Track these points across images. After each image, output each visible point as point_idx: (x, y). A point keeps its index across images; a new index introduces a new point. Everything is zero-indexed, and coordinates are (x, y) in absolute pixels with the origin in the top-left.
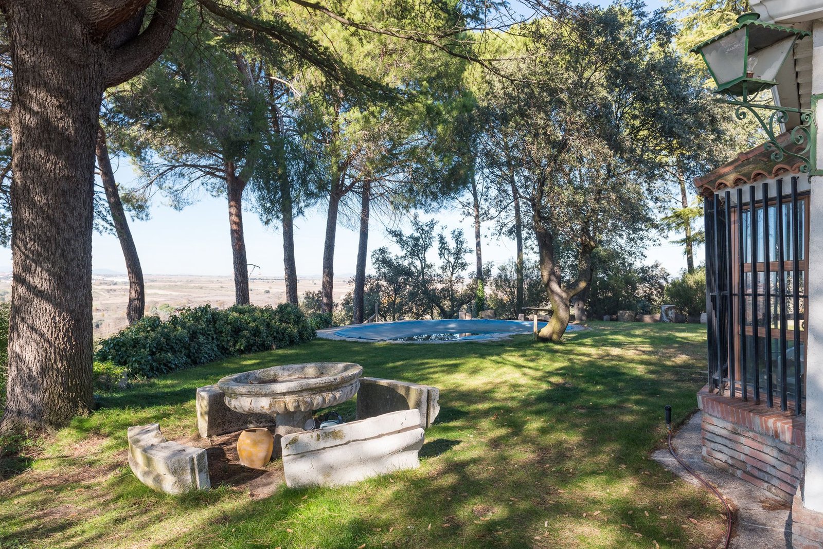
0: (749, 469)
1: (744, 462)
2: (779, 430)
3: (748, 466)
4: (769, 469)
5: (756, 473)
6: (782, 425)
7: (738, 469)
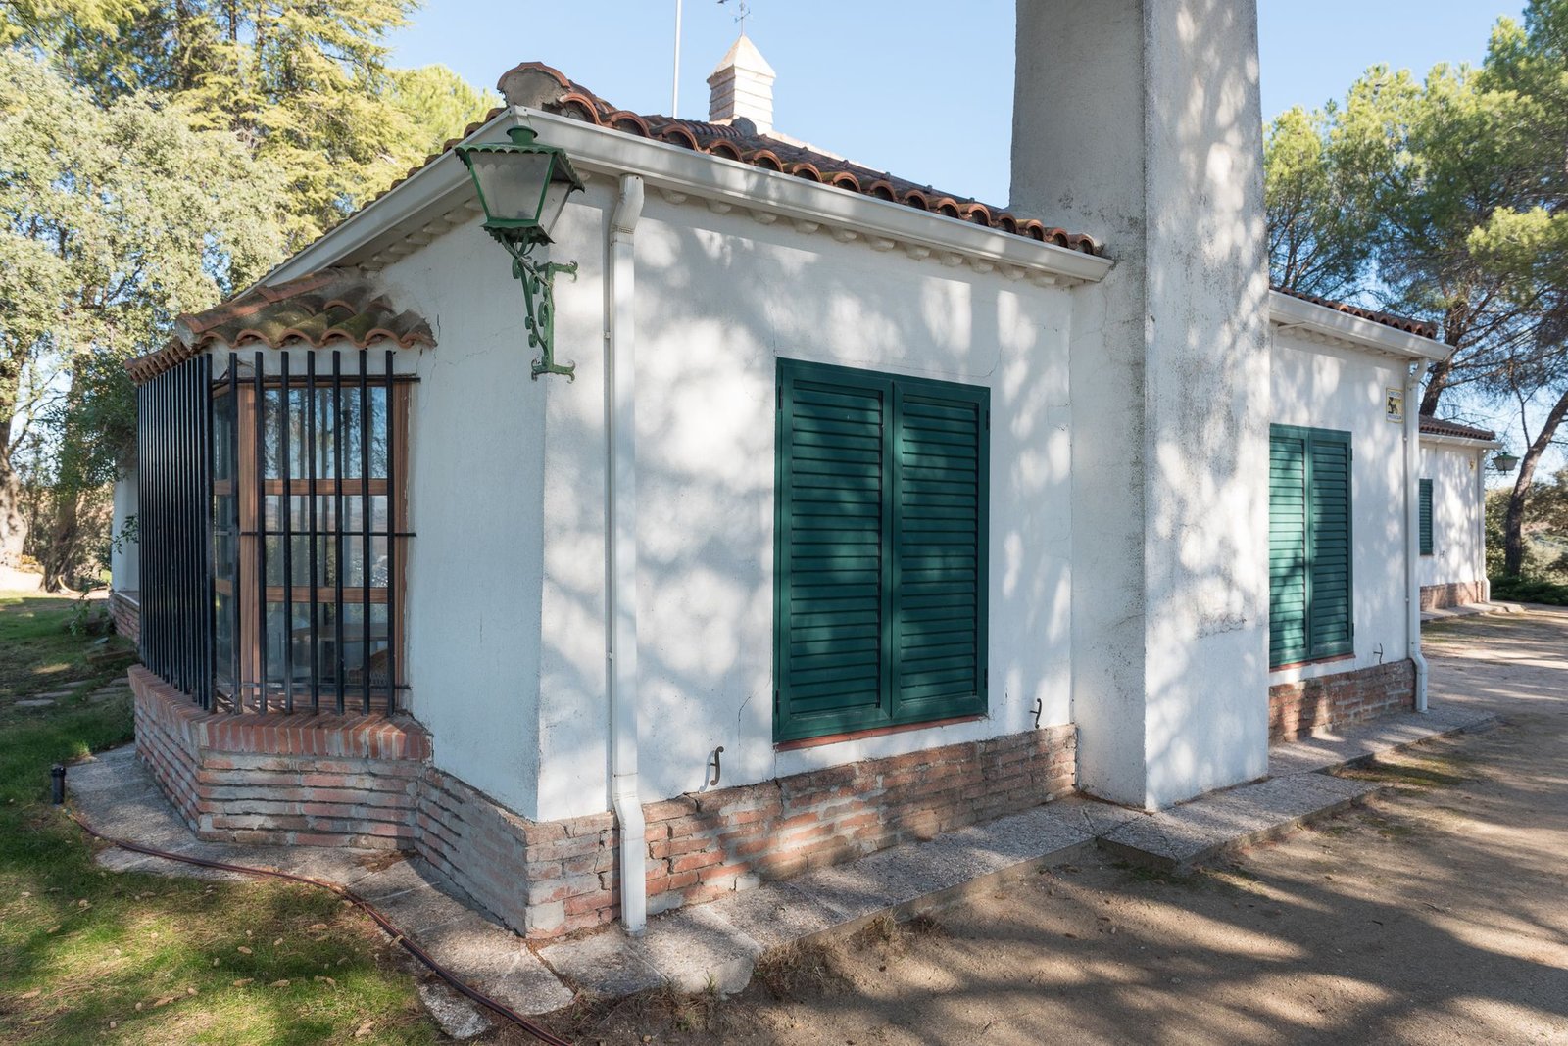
0: (312, 823)
1: (302, 815)
2: (381, 744)
3: (308, 819)
4: (354, 812)
5: (327, 825)
6: (388, 734)
7: (287, 831)
